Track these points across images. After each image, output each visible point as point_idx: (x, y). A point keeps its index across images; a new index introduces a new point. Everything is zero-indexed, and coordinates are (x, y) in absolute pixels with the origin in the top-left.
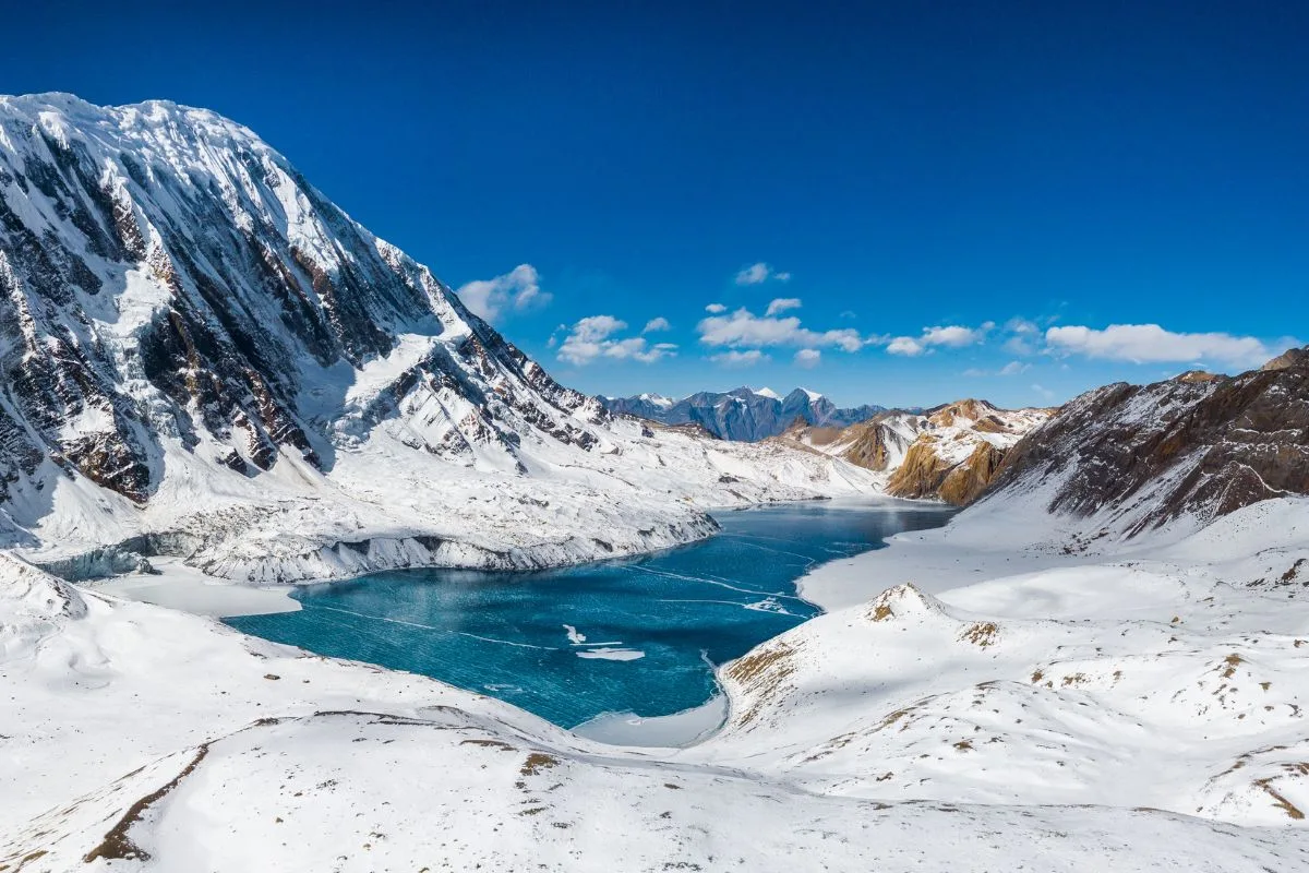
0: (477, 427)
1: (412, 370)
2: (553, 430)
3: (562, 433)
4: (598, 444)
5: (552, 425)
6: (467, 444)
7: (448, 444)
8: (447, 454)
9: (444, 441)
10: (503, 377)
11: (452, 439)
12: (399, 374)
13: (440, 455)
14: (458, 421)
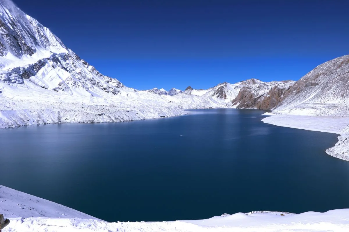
0: (73, 81)
1: (43, 59)
2: (102, 88)
3: (105, 89)
4: (120, 93)
5: (101, 86)
6: (68, 88)
7: (60, 87)
8: (60, 91)
9: (58, 86)
10: (81, 69)
11: (62, 85)
12: (38, 60)
13: (57, 91)
14: (64, 79)
